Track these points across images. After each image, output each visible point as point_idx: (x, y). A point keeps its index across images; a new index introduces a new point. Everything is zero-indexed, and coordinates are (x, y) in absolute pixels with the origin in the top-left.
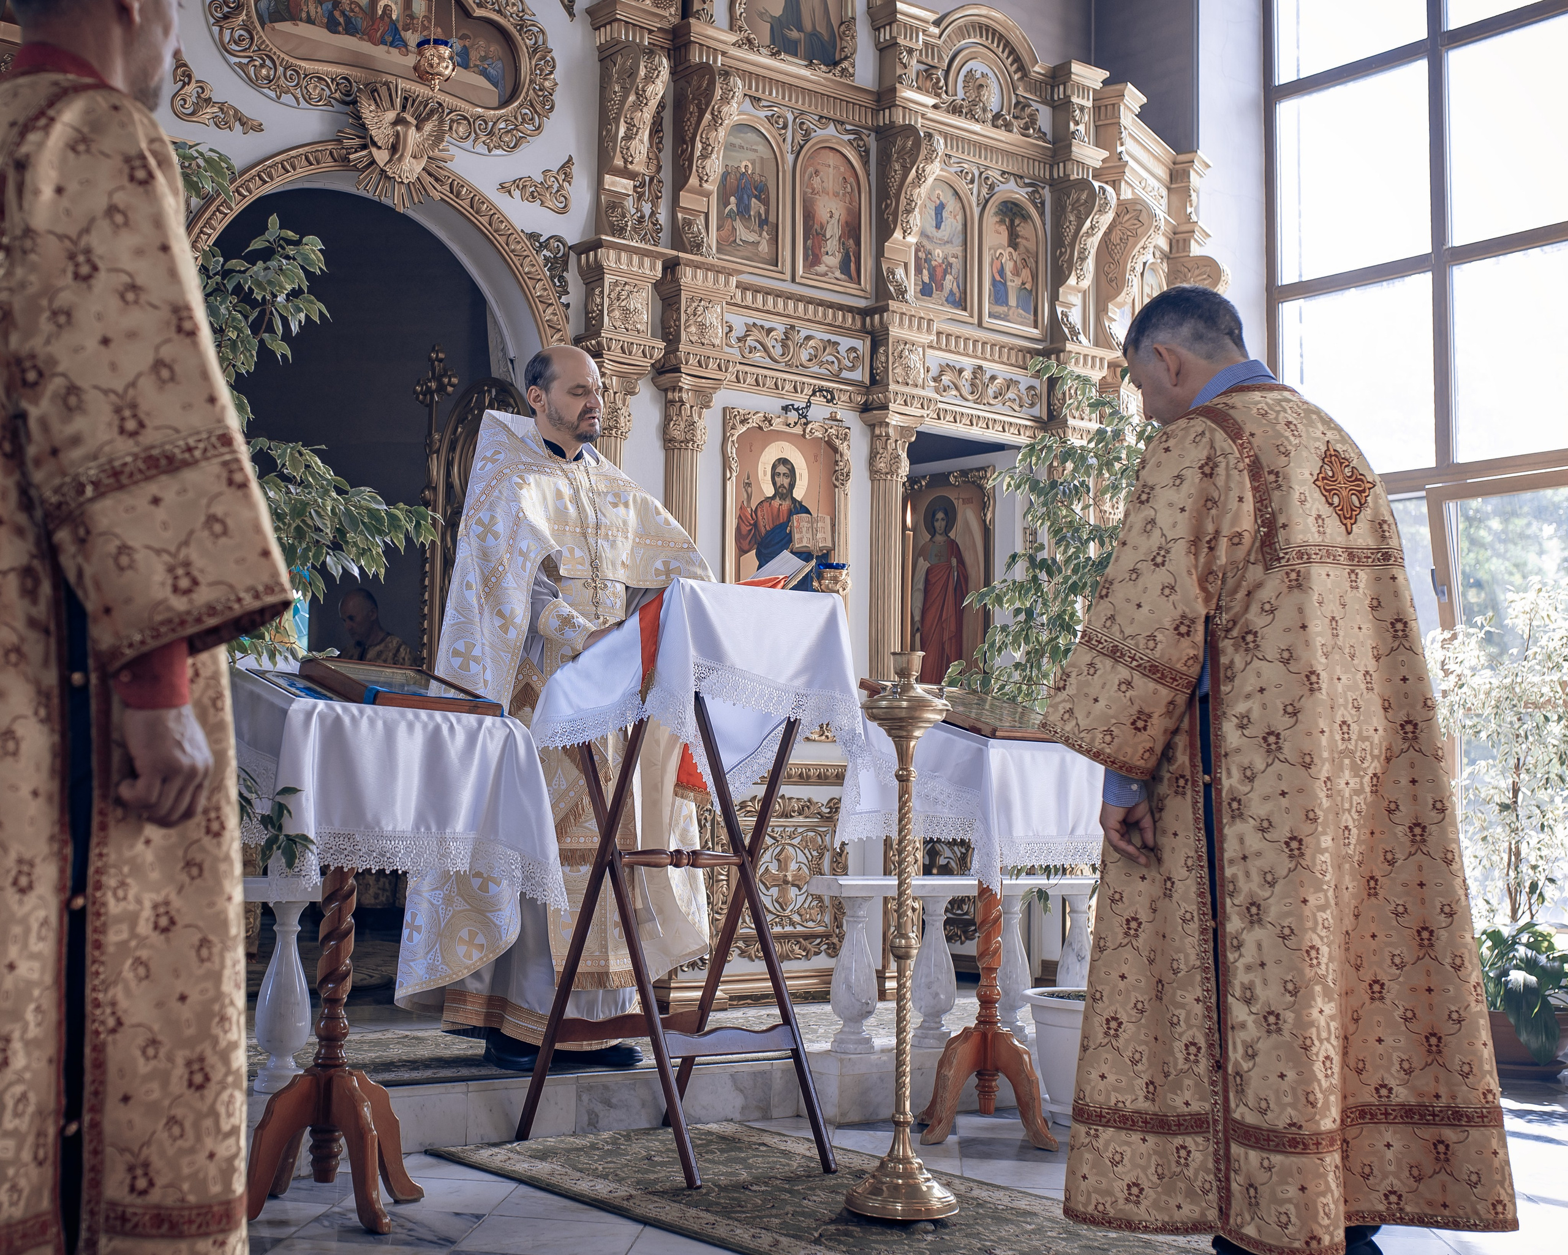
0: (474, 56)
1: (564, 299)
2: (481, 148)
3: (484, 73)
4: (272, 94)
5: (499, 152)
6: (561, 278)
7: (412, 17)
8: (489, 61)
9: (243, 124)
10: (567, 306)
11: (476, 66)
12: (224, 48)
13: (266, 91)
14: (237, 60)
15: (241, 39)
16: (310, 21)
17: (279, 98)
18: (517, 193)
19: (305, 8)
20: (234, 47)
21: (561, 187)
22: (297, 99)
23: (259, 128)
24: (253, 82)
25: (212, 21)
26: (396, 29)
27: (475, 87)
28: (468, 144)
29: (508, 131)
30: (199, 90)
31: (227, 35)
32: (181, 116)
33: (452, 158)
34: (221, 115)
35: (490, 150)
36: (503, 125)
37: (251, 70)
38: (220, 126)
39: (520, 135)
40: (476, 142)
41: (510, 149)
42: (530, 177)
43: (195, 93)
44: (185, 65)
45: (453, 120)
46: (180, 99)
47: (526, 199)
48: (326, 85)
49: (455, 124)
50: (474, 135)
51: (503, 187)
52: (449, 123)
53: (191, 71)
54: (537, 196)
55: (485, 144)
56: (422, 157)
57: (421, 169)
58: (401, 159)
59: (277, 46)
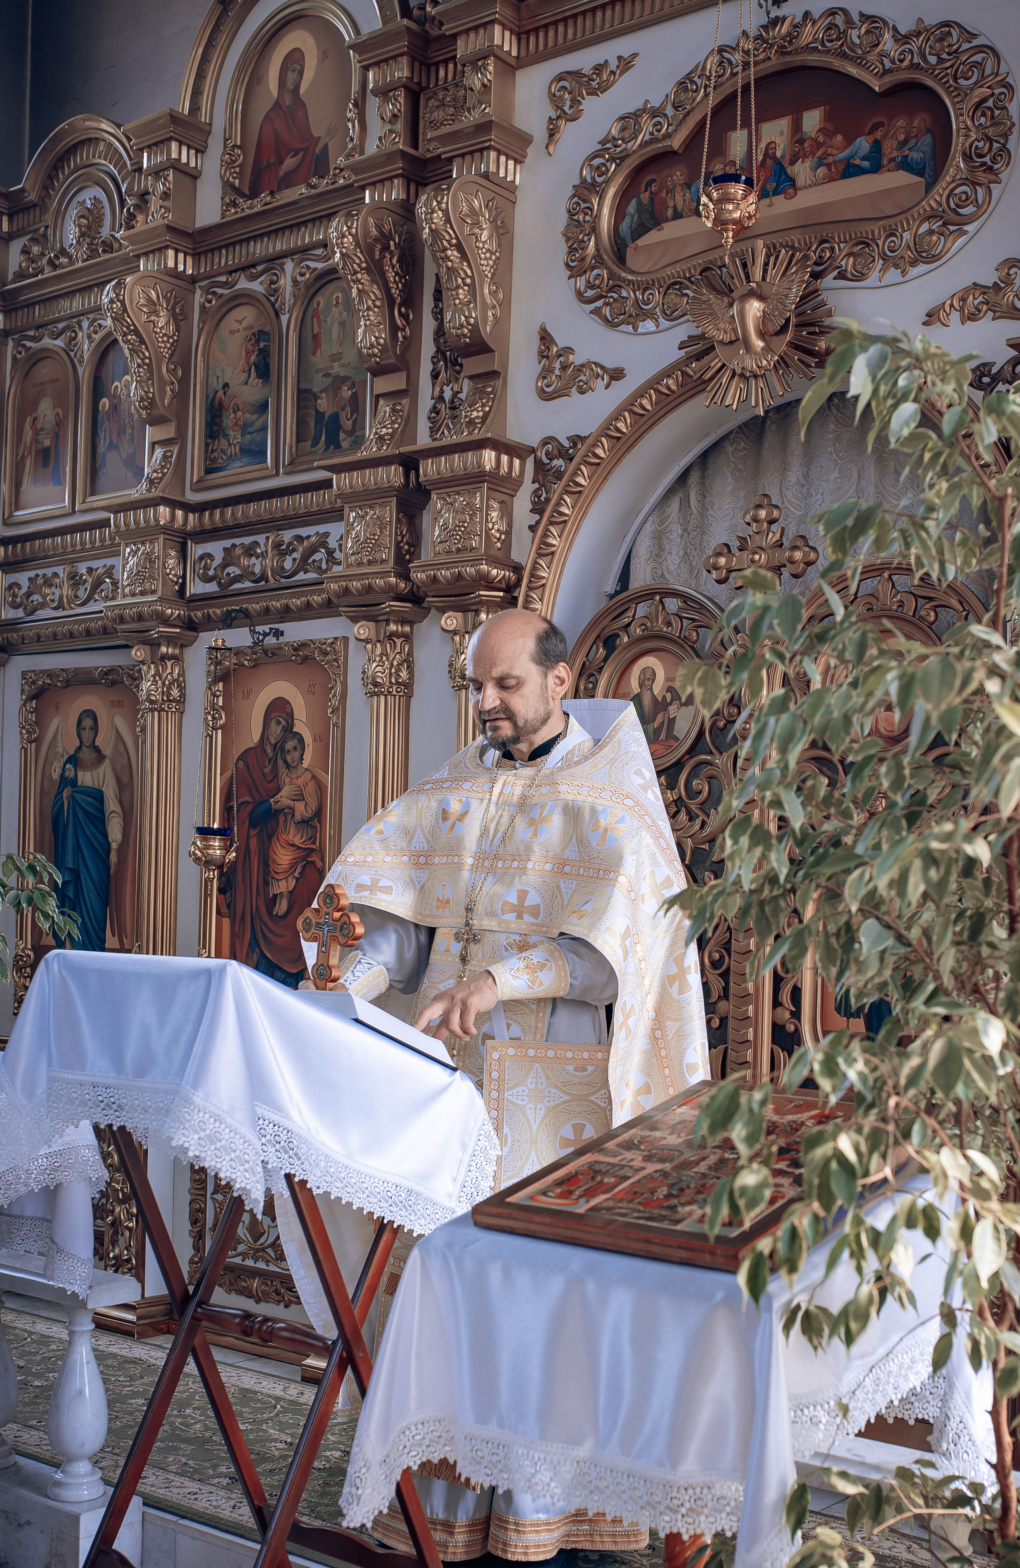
0: (889, 148)
2: (893, 275)
3: (906, 165)
4: (630, 329)
5: (922, 268)
7: (801, 141)
8: (913, 141)
9: (604, 378)
11: (892, 160)
12: (581, 298)
13: (623, 327)
14: (593, 306)
15: (597, 276)
16: (677, 216)
17: (635, 329)
18: (955, 316)
19: (671, 204)
20: (590, 293)
22: (657, 320)
23: (617, 375)
24: (611, 324)
25: (568, 273)
26: (782, 168)
27: (889, 192)
28: (873, 278)
29: (931, 232)
30: (562, 359)
31: (581, 283)
32: (545, 396)
33: (830, 314)
34: (582, 377)
35: (904, 273)
36: (925, 227)
37: (607, 311)
38: (582, 392)
39: (952, 228)
40: (884, 270)
41: (935, 258)
42: (975, 284)
43: (557, 365)
44: (545, 338)
45: (849, 255)
46: (545, 378)
47: (969, 319)
48: (688, 288)
49: (851, 259)
50: (881, 262)
51: (932, 317)
52: (843, 263)
53: (553, 342)
54: (985, 308)
55: (896, 266)
56: (784, 329)
57: (784, 347)
58: (748, 346)
59: (635, 268)
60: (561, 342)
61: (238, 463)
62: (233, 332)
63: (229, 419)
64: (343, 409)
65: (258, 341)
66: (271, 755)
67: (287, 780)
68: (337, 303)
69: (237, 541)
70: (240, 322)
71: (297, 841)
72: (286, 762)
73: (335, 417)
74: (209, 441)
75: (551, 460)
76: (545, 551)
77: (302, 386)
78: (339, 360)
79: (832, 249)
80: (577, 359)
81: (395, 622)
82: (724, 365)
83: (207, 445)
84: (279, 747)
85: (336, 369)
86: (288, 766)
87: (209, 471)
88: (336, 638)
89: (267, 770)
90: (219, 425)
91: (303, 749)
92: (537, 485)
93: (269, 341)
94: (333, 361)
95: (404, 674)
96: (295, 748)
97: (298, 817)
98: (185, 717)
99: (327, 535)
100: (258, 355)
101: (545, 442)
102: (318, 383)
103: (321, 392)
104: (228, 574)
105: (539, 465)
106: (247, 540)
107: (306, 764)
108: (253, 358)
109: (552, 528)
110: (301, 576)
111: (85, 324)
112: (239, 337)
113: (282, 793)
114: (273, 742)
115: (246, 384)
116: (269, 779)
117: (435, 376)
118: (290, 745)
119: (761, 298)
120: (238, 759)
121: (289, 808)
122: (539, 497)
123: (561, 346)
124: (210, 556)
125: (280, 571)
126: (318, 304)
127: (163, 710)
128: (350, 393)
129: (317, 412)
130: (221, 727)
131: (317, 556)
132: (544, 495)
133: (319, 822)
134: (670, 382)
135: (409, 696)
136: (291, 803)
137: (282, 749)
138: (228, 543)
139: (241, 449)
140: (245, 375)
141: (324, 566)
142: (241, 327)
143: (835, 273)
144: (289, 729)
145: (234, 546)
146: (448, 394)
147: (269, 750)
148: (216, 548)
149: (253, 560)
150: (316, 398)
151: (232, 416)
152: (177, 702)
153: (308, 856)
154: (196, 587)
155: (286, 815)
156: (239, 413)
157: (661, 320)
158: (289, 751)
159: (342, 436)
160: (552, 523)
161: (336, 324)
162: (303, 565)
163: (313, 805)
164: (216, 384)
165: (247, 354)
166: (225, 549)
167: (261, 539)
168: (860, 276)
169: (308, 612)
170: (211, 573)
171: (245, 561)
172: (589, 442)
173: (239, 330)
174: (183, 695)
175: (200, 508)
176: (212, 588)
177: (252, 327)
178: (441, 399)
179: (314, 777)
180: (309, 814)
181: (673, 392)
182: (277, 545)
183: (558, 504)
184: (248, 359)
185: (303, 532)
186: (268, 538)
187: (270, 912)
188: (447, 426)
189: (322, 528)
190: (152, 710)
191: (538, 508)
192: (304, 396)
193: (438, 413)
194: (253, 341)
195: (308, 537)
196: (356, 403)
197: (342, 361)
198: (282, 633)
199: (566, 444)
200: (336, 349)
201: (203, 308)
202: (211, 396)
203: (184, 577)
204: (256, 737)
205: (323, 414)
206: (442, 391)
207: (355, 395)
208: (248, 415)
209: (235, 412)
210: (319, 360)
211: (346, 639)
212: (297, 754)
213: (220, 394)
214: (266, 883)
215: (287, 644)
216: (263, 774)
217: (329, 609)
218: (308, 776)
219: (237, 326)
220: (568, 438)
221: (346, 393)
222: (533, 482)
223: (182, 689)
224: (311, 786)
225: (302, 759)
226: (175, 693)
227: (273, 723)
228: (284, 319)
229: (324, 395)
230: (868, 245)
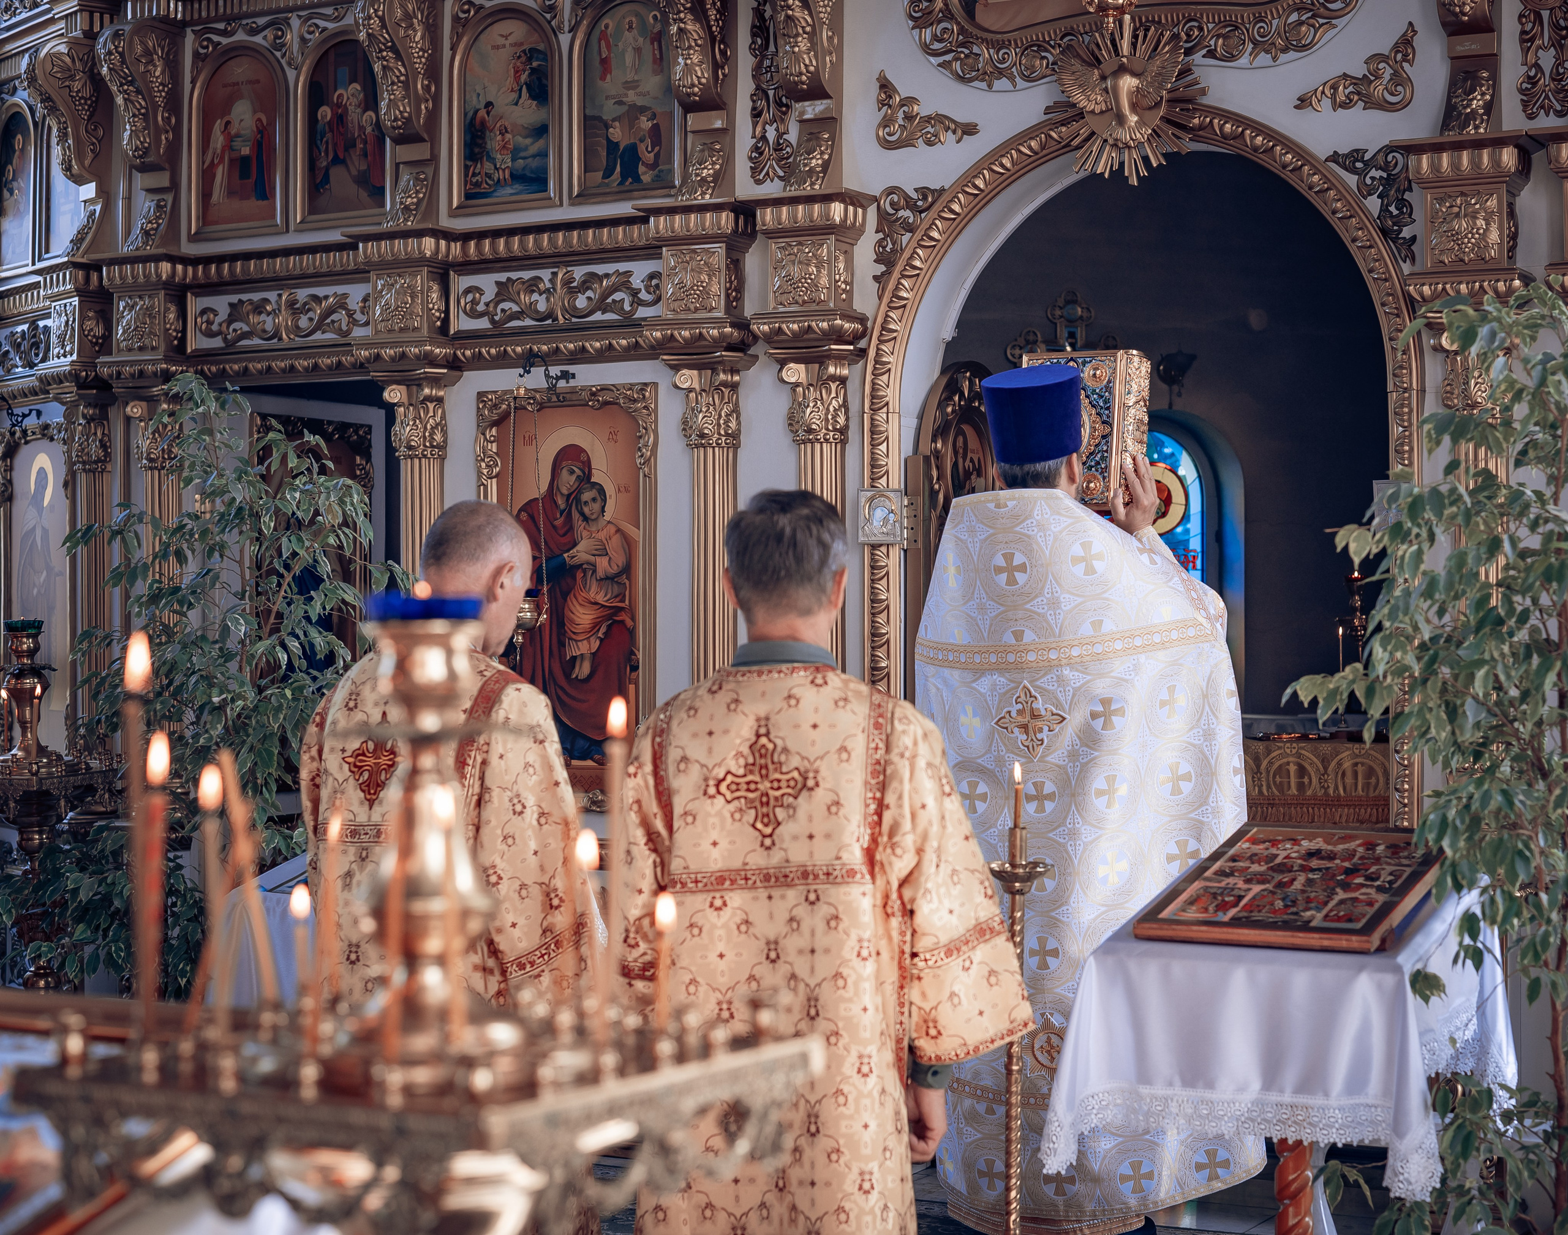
1: (1406, 233)
2: (1264, 58)
4: (984, 85)
5: (1292, 55)
6: (1402, 203)
9: (954, 132)
10: (1414, 239)
12: (927, 49)
13: (976, 84)
14: (941, 59)
15: (945, 30)
17: (990, 86)
18: (1327, 103)
20: (937, 46)
21: (1396, 74)
22: (1012, 79)
23: (970, 130)
24: (961, 79)
25: (911, 23)
28: (1244, 61)
29: (1301, 23)
30: (905, 108)
31: (927, 34)
32: (888, 145)
33: (1203, 92)
34: (930, 129)
35: (1275, 59)
36: (1294, 17)
37: (957, 66)
38: (930, 143)
39: (1321, 21)
40: (1254, 54)
41: (1304, 48)
42: (1345, 74)
43: (901, 115)
44: (885, 86)
45: (1218, 36)
46: (885, 127)
47: (1340, 106)
48: (1047, 50)
49: (1220, 41)
50: (1251, 46)
51: (1303, 102)
52: (1212, 42)
53: (895, 91)
54: (1356, 98)
55: (1267, 52)
56: (1158, 105)
57: (1157, 122)
58: (1121, 119)
59: (986, 25)
60: (904, 90)
61: (509, 190)
62: (496, 47)
63: (494, 142)
64: (642, 140)
65: (530, 60)
66: (563, 507)
67: (585, 534)
68: (631, 27)
69: (514, 275)
70: (506, 37)
71: (601, 598)
72: (582, 514)
73: (632, 149)
74: (469, 163)
75: (897, 210)
76: (896, 303)
77: (588, 112)
78: (635, 88)
79: (1201, 29)
80: (923, 110)
81: (724, 372)
82: (1093, 133)
83: (467, 168)
84: (574, 498)
85: (632, 97)
86: (586, 519)
87: (469, 196)
88: (646, 384)
89: (559, 522)
90: (483, 147)
91: (605, 501)
92: (881, 235)
93: (545, 59)
94: (628, 89)
95: (733, 425)
96: (594, 500)
97: (600, 573)
98: (447, 463)
99: (628, 274)
100: (530, 75)
101: (891, 191)
102: (609, 111)
103: (614, 120)
104: (503, 310)
105: (882, 215)
106: (527, 275)
107: (608, 516)
108: (524, 77)
109: (903, 281)
110: (598, 316)
111: (295, 22)
112: (506, 53)
113: (578, 548)
114: (565, 492)
115: (516, 104)
116: (562, 532)
117: (756, 114)
118: (586, 496)
119: (1134, 74)
120: (520, 511)
121: (588, 563)
122: (884, 248)
123: (904, 95)
124: (478, 289)
125: (574, 312)
126: (607, 26)
127: (425, 456)
128: (650, 124)
129: (608, 140)
130: (497, 476)
131: (617, 296)
132: (890, 246)
133: (628, 578)
134: (1033, 143)
135: (736, 447)
136: (592, 558)
137: (578, 500)
138: (502, 277)
139: (512, 175)
140: (514, 96)
141: (627, 307)
142: (507, 43)
143: (1204, 52)
144: (586, 478)
145: (509, 279)
146: (771, 134)
147: (561, 502)
148: (487, 283)
149: (535, 296)
150: (607, 126)
151: (499, 138)
152: (438, 447)
153: (615, 614)
154: (461, 323)
155: (585, 571)
156: (508, 136)
157: (1018, 79)
158: (586, 503)
159: (641, 169)
160: (904, 276)
161: (630, 49)
162: (601, 305)
163: (620, 560)
164: (474, 102)
165: (516, 72)
166: (498, 283)
167: (545, 274)
168: (1232, 58)
169: (607, 355)
170: (481, 308)
171: (525, 298)
172: (945, 197)
173: (504, 46)
174: (445, 441)
175: (465, 237)
176: (483, 324)
177: (522, 44)
178: (764, 138)
179: (618, 530)
180: (614, 570)
181: (1036, 153)
182: (567, 282)
183: (911, 257)
184: (517, 78)
185: (600, 269)
186: (555, 274)
187: (567, 675)
188: (772, 166)
189: (623, 267)
190: (411, 458)
191: (886, 259)
192: (592, 124)
193: (761, 154)
194: (523, 59)
195: (607, 276)
196: (656, 135)
197: (639, 90)
198: (573, 376)
199: (914, 195)
200: (629, 78)
201: (456, 19)
202: (471, 114)
203: (447, 311)
204: (544, 487)
205: (617, 144)
206: (764, 131)
207: (656, 129)
208: (519, 139)
209: (501, 133)
210: (610, 86)
211: (656, 384)
212: (596, 506)
213: (482, 113)
214: (562, 645)
215: (583, 389)
216: (554, 527)
217: (634, 353)
218: (613, 529)
219: (502, 41)
220: (916, 190)
221: (645, 124)
222: (877, 232)
223: (445, 433)
224: (616, 540)
225: (603, 511)
226: (438, 437)
227: (565, 473)
228: (564, 39)
229: (617, 124)
230: (1237, 28)
